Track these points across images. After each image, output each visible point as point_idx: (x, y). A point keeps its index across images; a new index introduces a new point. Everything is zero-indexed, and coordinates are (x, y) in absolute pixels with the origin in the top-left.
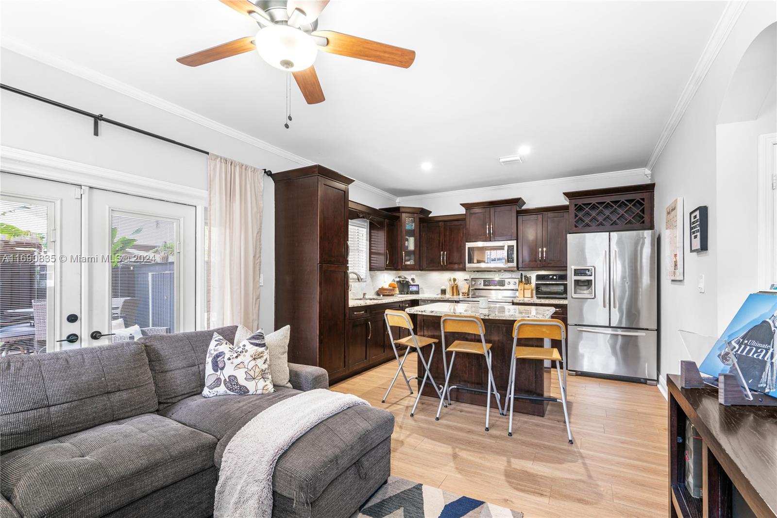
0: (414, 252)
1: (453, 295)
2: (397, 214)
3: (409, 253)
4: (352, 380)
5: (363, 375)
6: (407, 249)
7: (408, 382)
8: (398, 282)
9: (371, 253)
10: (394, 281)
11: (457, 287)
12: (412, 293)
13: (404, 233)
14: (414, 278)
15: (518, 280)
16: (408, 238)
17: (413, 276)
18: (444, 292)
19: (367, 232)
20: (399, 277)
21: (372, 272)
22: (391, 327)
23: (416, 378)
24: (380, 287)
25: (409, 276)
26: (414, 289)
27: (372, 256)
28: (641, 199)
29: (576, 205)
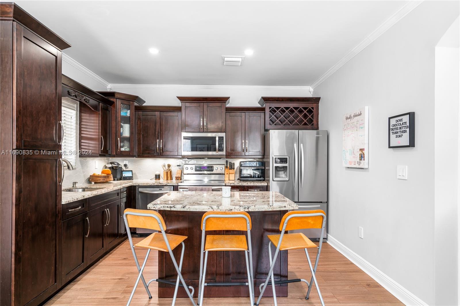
0: (129, 139)
1: (167, 179)
2: (112, 99)
3: (123, 139)
4: (65, 294)
5: (79, 282)
6: (122, 136)
7: (147, 287)
8: (110, 168)
9: (81, 138)
10: (106, 167)
11: (171, 172)
12: (126, 178)
13: (119, 119)
14: (127, 163)
15: (224, 166)
16: (122, 124)
17: (126, 162)
18: (158, 177)
19: (77, 115)
20: (111, 163)
21: (82, 159)
22: (130, 228)
23: (157, 281)
24: (92, 174)
25: (121, 162)
26: (129, 174)
27: (82, 141)
28: (312, 108)
29: (270, 108)
